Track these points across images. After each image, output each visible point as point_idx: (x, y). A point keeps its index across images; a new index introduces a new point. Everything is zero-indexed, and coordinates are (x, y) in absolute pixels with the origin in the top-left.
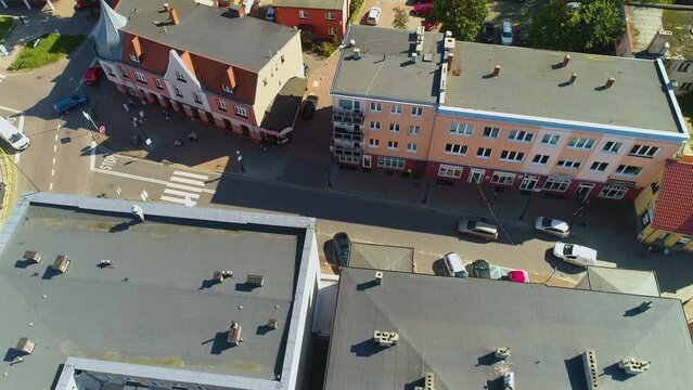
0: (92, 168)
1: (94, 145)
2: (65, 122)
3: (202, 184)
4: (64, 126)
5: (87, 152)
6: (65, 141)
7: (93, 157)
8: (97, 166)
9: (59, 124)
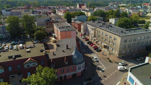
0: (105, 68)
1: (100, 71)
2: (101, 81)
3: (92, 55)
4: (102, 80)
5: (103, 71)
6: (105, 77)
7: (103, 69)
8: (104, 68)
9: (102, 82)
